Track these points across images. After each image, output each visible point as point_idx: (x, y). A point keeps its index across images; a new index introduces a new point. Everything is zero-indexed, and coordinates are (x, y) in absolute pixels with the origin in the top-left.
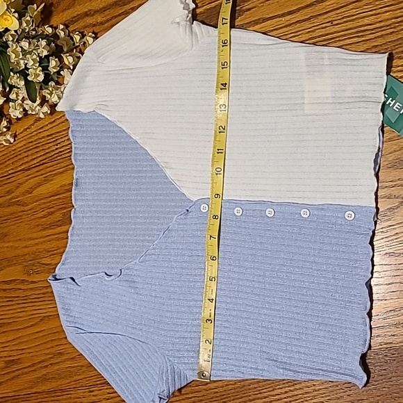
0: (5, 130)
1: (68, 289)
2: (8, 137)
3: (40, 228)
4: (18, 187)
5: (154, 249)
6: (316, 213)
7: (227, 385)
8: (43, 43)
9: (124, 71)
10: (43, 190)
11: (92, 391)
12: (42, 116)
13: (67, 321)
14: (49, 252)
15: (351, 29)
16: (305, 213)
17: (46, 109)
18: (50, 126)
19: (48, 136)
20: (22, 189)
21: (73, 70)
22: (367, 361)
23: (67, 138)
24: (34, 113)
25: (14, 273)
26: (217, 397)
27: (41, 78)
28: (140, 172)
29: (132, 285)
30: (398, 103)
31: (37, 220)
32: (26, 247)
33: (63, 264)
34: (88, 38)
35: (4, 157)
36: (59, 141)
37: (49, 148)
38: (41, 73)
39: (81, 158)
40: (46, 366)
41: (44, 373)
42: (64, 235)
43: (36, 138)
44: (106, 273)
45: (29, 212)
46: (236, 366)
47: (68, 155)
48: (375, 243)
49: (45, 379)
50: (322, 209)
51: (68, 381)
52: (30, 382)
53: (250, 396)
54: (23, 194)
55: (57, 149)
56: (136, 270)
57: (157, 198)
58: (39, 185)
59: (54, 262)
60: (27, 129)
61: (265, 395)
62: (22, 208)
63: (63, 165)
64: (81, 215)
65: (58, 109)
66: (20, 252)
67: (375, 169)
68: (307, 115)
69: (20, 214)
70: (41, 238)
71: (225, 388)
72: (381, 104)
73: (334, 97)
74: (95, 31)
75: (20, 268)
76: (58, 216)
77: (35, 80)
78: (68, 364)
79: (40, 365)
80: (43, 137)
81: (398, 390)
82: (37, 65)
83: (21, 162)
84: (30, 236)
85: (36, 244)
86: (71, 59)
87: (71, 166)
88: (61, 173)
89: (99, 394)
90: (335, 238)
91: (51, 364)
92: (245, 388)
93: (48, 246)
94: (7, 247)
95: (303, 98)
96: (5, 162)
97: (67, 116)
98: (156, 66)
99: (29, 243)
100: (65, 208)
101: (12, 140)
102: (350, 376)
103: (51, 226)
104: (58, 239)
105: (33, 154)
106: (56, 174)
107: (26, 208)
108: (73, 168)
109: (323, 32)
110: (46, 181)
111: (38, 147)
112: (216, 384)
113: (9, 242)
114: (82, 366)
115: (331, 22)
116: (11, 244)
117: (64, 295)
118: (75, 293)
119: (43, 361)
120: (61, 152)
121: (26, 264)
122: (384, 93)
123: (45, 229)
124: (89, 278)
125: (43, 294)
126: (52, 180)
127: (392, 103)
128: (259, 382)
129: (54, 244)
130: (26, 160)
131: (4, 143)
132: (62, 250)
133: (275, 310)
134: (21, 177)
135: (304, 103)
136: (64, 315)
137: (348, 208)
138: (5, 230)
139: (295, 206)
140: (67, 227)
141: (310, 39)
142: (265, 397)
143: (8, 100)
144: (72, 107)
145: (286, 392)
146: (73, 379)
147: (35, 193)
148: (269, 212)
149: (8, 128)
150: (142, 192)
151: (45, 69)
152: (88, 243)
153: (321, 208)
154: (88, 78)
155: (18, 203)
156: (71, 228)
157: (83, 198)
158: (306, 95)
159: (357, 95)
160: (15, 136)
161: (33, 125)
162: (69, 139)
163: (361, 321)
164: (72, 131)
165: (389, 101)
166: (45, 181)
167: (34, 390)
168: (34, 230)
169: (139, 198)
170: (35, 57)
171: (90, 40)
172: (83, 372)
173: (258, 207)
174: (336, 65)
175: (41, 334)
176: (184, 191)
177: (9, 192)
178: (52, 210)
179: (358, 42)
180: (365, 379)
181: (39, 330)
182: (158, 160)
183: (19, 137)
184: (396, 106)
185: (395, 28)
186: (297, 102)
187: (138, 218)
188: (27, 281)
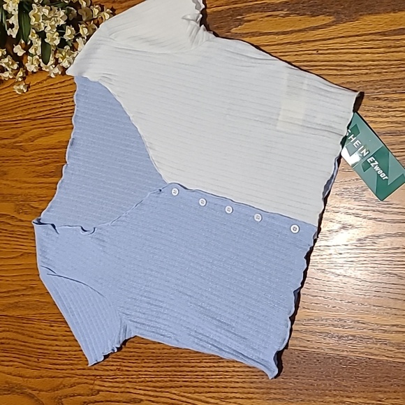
0: (20, 80)
1: (47, 234)
2: (22, 87)
3: (35, 174)
4: (22, 133)
5: (126, 216)
6: (267, 219)
7: (163, 349)
8: (62, 13)
9: (131, 52)
10: (43, 141)
11: (52, 326)
12: (53, 76)
13: (42, 261)
14: (39, 197)
15: (333, 61)
16: (258, 218)
17: (57, 70)
18: (59, 85)
19: (56, 94)
20: (25, 136)
21: (87, 40)
22: (282, 357)
23: (71, 100)
24: (47, 70)
25: (7, 208)
26: (153, 356)
27: (57, 42)
28: (127, 146)
29: (102, 243)
30: (358, 141)
31: (34, 167)
32: (20, 188)
33: (48, 211)
34: (105, 14)
35: (15, 104)
36: (64, 101)
37: (55, 105)
38: (57, 38)
39: (80, 121)
40: (19, 296)
41: (16, 301)
42: (53, 186)
43: (46, 93)
44: (82, 228)
45: (28, 158)
46: (174, 334)
47: (70, 115)
48: (311, 258)
49: (16, 306)
50: (273, 218)
51: (34, 313)
52: (4, 305)
53: (180, 362)
54: (26, 141)
55: (61, 107)
56: (107, 231)
57: (137, 173)
58: (41, 136)
59: (41, 207)
60: (39, 83)
61: (193, 364)
62: (23, 153)
63: (64, 123)
64: (71, 172)
65: (68, 73)
66: (15, 191)
67: (324, 193)
68: (278, 131)
69: (21, 158)
70: (34, 183)
71: (161, 351)
72: (342, 137)
73: (304, 121)
74: (114, 8)
75: (12, 205)
76: (52, 167)
77: (51, 43)
78: (37, 298)
79: (13, 294)
80: (52, 94)
81: (302, 388)
82: (55, 30)
83: (30, 112)
84: (25, 179)
85: (29, 188)
86: (86, 31)
87: (71, 126)
88: (61, 130)
89: (58, 330)
90: (278, 245)
91: (23, 295)
92: (178, 355)
93: (39, 192)
94: (5, 184)
95: (279, 114)
96: (16, 108)
97: (75, 80)
98: (159, 54)
99: (23, 185)
100: (59, 162)
101: (25, 91)
102: (265, 366)
103: (45, 175)
104: (48, 188)
105: (40, 107)
106: (56, 130)
107: (26, 154)
108: (73, 128)
109: (309, 58)
110: (48, 134)
111: (46, 101)
112: (154, 346)
113: (7, 180)
114: (48, 303)
115: (317, 50)
116: (8, 182)
117: (43, 238)
118: (53, 238)
119: (17, 291)
120: (65, 111)
121: (17, 203)
122: (348, 128)
123: (38, 176)
124: (68, 229)
125: (28, 232)
126: (52, 134)
127: (353, 139)
128: (190, 353)
129: (44, 192)
130: (34, 111)
131: (17, 92)
132: (49, 198)
133: (215, 295)
134: (27, 125)
135: (277, 120)
136: (40, 255)
137: (295, 221)
138: (5, 169)
139: (250, 209)
140: (57, 179)
141: (296, 61)
142: (192, 367)
143: (27, 53)
144: (81, 73)
145: (210, 367)
146: (38, 312)
147: (36, 142)
148: (229, 209)
149: (24, 78)
150: (126, 164)
151: (61, 34)
152: (72, 198)
153: (272, 216)
154: (99, 50)
155: (20, 148)
156: (60, 181)
157: (75, 157)
158: (281, 113)
159: (325, 124)
160: (28, 87)
161: (45, 80)
162: (73, 101)
163: (283, 322)
164: (77, 95)
165: (351, 137)
166: (46, 133)
167: (5, 313)
168: (30, 175)
169: (122, 169)
170: (53, 23)
171: (107, 16)
172: (48, 308)
173: (220, 202)
174: (312, 92)
175: (19, 267)
176: (161, 172)
177: (14, 136)
178: (48, 161)
179: (335, 75)
180: (277, 372)
181: (18, 263)
182: (145, 139)
183: (31, 88)
184: (356, 142)
185: (370, 69)
186: (272, 117)
187: (118, 186)
188: (16, 218)
